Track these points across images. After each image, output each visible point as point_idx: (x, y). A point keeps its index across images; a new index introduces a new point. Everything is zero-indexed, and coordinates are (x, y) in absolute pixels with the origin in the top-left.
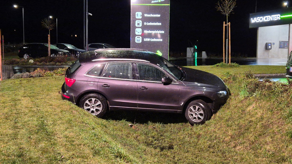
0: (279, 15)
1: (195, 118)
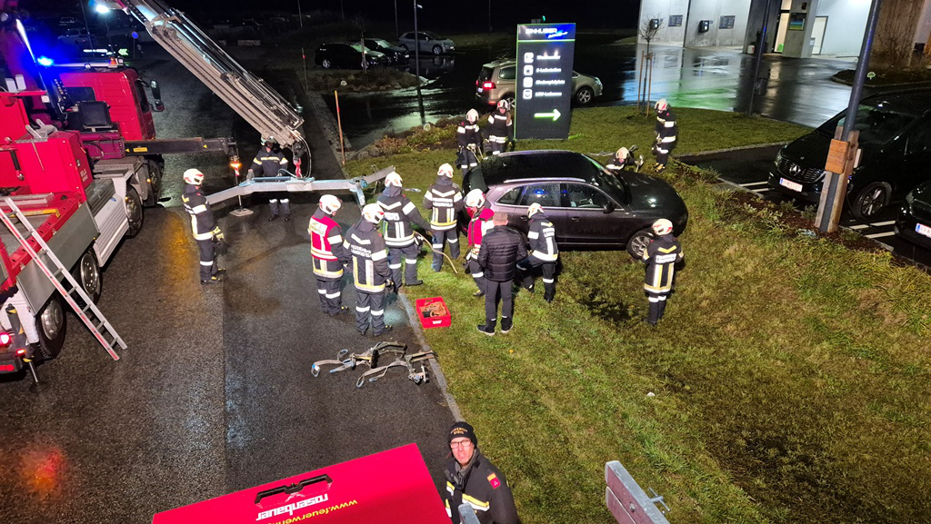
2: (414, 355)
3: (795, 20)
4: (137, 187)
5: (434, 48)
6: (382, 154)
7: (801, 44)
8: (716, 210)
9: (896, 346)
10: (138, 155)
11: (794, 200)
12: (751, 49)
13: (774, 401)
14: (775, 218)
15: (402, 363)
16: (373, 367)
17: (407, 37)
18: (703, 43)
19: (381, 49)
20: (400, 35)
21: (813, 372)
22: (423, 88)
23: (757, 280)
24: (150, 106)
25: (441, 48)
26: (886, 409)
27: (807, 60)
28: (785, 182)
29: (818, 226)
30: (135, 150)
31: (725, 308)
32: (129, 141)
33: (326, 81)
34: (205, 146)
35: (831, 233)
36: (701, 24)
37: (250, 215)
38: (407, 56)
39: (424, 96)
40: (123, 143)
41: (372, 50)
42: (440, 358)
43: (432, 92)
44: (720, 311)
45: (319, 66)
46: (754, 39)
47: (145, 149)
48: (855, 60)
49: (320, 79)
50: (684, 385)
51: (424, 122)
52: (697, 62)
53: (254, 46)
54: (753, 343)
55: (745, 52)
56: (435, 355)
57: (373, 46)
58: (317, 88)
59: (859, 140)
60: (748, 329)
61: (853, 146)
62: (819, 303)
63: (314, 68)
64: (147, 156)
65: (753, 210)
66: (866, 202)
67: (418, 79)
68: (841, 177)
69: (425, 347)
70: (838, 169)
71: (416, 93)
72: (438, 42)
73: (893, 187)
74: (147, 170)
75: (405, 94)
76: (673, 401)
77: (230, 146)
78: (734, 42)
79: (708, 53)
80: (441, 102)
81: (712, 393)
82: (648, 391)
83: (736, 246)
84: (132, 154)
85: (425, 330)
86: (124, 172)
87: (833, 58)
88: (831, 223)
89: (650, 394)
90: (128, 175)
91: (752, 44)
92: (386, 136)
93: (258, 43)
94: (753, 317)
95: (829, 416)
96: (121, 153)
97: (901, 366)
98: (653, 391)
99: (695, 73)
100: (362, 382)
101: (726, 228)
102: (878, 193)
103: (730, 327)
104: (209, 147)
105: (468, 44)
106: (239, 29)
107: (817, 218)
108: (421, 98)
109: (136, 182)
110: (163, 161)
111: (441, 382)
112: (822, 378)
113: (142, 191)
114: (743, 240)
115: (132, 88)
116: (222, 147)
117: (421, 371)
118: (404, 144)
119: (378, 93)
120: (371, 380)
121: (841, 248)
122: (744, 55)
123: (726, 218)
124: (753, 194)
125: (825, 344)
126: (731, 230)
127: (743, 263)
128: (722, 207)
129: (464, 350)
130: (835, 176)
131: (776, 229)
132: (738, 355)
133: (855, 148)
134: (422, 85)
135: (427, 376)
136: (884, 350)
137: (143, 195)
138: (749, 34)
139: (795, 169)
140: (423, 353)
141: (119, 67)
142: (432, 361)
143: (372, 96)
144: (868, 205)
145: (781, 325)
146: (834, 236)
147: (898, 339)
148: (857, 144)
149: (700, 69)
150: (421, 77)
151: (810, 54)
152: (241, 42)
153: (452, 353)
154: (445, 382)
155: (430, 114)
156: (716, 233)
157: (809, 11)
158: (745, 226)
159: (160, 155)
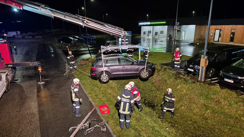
0: (150, 22)
1: (145, 76)
2: (101, 123)
3: (178, 32)
4: (8, 77)
5: (91, 38)
6: (81, 65)
7: (180, 37)
8: (173, 77)
9: (227, 110)
10: (9, 67)
11: (192, 74)
12: (168, 38)
13: (199, 127)
14: (189, 78)
15: (98, 126)
16: (89, 128)
17: (83, 35)
18: (157, 37)
19: (77, 38)
20: (82, 35)
21: (207, 119)
22: (89, 48)
23: (187, 95)
24: (13, 53)
25: (93, 38)
26: (228, 127)
27: (182, 41)
28: (189, 69)
29: (200, 80)
30: (9, 66)
31: (180, 102)
32: (7, 63)
33: (62, 46)
34: (31, 64)
35: (203, 82)
36: (156, 33)
37: (44, 84)
38: (84, 40)
39: (90, 50)
40: (5, 64)
41: (74, 38)
42: (109, 123)
43: (92, 49)
44: (179, 103)
45: (59, 43)
46: (169, 36)
47: (12, 66)
48: (193, 41)
49: (60, 46)
50: (175, 125)
51: (91, 56)
52: (156, 41)
53: (40, 38)
54: (190, 111)
55: (167, 39)
56: (107, 122)
57: (75, 38)
58: (60, 48)
59: (208, 58)
60: (188, 108)
61: (206, 60)
62: (205, 100)
63: (58, 43)
64: (12, 68)
65: (182, 76)
66: (209, 74)
67: (88, 46)
68: (204, 68)
69: (104, 120)
70: (203, 65)
71: (87, 49)
72: (91, 37)
73: (215, 70)
74: (12, 72)
75: (85, 49)
76: (174, 130)
77: (38, 64)
78: (164, 37)
79: (159, 39)
80: (95, 51)
81: (183, 126)
82: (167, 127)
83: (180, 86)
84: (8, 67)
85: (103, 115)
86: (5, 72)
87: (187, 40)
88: (203, 79)
89: (167, 128)
90: (6, 73)
91: (169, 37)
92: (82, 60)
93: (41, 37)
94: (188, 104)
95: (214, 131)
96: (4, 67)
97: (229, 116)
98: (168, 127)
99: (156, 44)
100: (86, 133)
101: (176, 81)
102: (212, 71)
103: (183, 108)
104: (32, 64)
105: (99, 37)
106: (35, 33)
107: (199, 78)
108: (89, 50)
109: (8, 75)
110: (16, 69)
111: (111, 131)
112: (210, 120)
113: (10, 78)
114: (181, 84)
115: (9, 48)
116: (36, 64)
117: (105, 128)
118: (87, 62)
119: (77, 49)
120: (89, 132)
121: (207, 85)
122: (167, 40)
123: (176, 79)
124: (181, 73)
125: (209, 111)
126: (178, 82)
127: (183, 90)
128: (174, 76)
129: (116, 120)
130: (203, 67)
131: (189, 81)
132: (187, 115)
133: (207, 60)
134: (89, 47)
135: (106, 129)
136: (224, 111)
137: (10, 79)
138: (168, 35)
139: (191, 66)
140: (104, 122)
141: (5, 42)
142: (107, 124)
143: (75, 50)
144: (210, 74)
145: (196, 106)
146: (204, 82)
147: (227, 108)
148: (207, 59)
149: (157, 43)
150: (88, 45)
151: (182, 39)
152: (36, 37)
153: (112, 121)
154: (112, 131)
155: (93, 54)
156: (174, 83)
157: (181, 29)
158: (182, 80)
159: (15, 67)
